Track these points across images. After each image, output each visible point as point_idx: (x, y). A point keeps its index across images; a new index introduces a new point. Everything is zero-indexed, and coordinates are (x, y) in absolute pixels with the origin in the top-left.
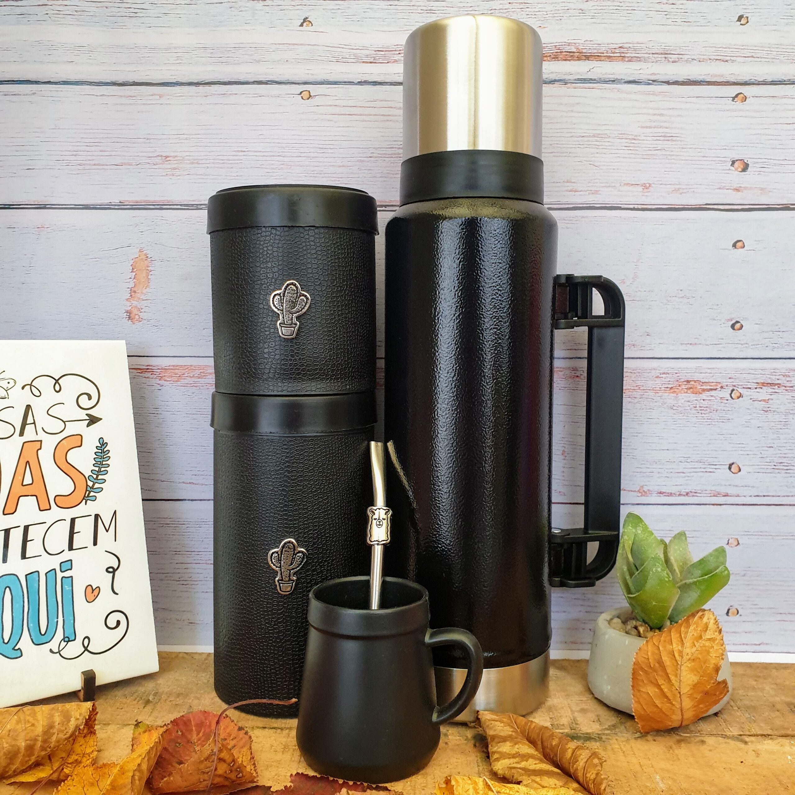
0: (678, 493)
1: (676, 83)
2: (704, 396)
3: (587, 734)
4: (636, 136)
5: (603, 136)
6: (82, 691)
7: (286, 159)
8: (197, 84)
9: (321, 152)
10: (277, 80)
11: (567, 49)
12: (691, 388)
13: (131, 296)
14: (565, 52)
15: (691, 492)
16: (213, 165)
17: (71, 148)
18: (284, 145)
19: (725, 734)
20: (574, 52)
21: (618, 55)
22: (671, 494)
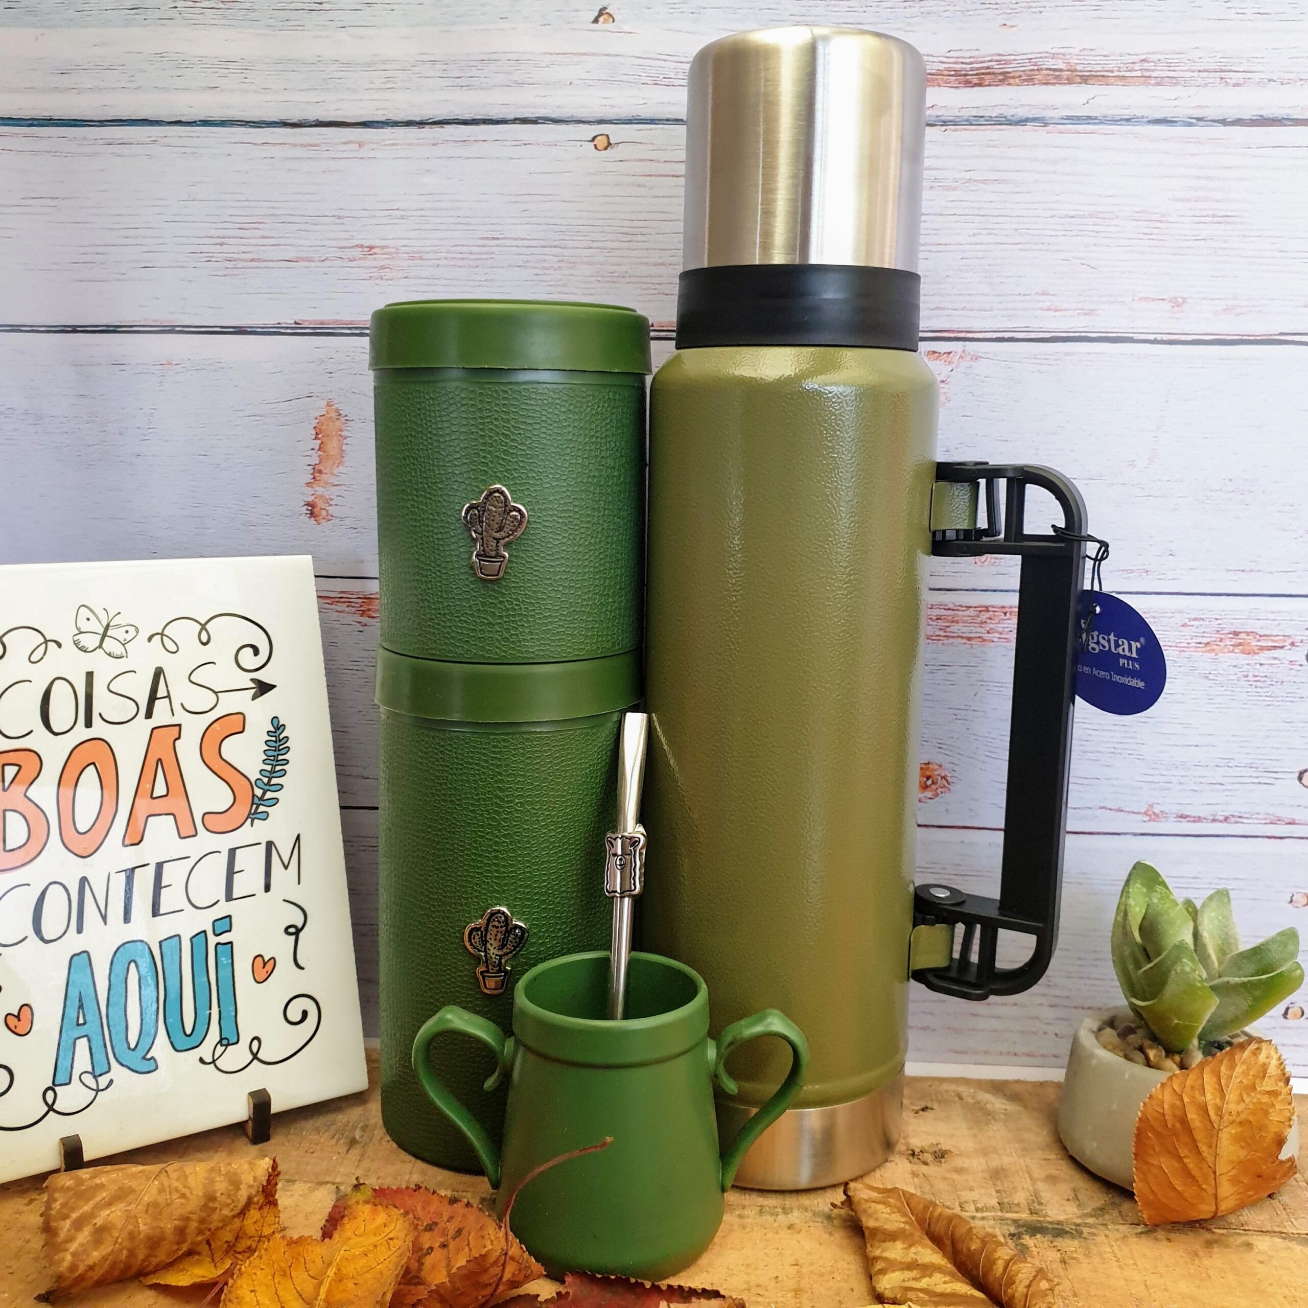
0: (1211, 818)
1: (1238, 122)
2: (1263, 657)
3: (1058, 1223)
4: (1163, 215)
5: (1106, 216)
6: (250, 1123)
7: (566, 252)
8: (421, 124)
9: (624, 239)
10: (553, 116)
11: (1051, 63)
12: (1240, 644)
13: (314, 478)
14: (1047, 69)
15: (1233, 816)
16: (448, 262)
17: (213, 232)
18: (563, 228)
19: (1285, 1231)
20: (1061, 70)
21: (1139, 74)
22: (1199, 819)
